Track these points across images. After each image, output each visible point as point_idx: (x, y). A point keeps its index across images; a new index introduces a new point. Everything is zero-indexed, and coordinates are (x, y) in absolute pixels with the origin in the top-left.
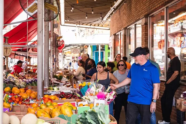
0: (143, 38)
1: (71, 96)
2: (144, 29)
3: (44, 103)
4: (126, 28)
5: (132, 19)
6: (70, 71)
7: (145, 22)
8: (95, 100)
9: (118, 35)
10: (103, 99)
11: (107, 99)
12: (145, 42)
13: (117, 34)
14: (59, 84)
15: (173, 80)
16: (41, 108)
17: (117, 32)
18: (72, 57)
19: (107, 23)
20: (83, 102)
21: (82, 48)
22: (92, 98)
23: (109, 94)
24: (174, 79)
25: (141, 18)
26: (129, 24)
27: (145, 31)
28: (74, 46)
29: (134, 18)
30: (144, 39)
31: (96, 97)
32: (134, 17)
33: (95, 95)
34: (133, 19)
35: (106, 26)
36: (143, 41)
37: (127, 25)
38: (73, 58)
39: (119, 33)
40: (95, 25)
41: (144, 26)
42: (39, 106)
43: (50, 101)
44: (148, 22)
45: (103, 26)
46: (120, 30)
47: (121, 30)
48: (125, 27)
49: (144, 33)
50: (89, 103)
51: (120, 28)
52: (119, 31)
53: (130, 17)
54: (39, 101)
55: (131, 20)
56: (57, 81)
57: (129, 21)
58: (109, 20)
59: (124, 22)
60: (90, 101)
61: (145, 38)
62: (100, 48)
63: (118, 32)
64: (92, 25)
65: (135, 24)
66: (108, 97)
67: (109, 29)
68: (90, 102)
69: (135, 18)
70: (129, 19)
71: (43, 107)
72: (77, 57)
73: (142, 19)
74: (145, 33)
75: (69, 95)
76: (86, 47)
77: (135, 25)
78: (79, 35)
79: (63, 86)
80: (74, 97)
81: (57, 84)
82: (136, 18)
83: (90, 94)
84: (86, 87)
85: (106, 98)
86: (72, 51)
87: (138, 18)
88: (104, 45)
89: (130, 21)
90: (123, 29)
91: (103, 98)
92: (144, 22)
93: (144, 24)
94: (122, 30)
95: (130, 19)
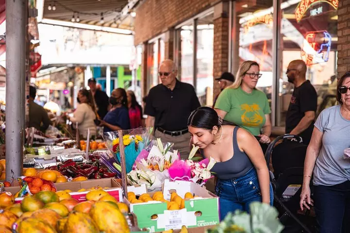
0: (218, 45)
1: (93, 170)
2: (219, 26)
3: (30, 194)
4: (173, 27)
5: (190, 8)
6: (54, 115)
7: (223, 11)
8: (167, 181)
9: (153, 44)
10: (186, 179)
11: (195, 179)
12: (223, 53)
13: (150, 42)
14: (42, 141)
15: (301, 131)
16: (24, 210)
17: (150, 37)
18: (50, 90)
19: (128, 21)
20: (133, 186)
21: (71, 73)
22: (156, 178)
23: (197, 165)
24: (303, 130)
25: (212, 4)
26: (181, 19)
27: (223, 31)
28: (58, 67)
29: (195, 4)
30: (220, 47)
31: (166, 173)
32: (193, 4)
33: (164, 169)
34: (192, 8)
35: (125, 27)
36: (218, 51)
37: (177, 21)
38: (52, 92)
39: (156, 40)
40: (103, 25)
41: (221, 20)
42: (16, 202)
43: (46, 188)
44: (228, 13)
45: (120, 26)
46: (158, 32)
47: (160, 33)
48: (171, 25)
49: (219, 34)
50: (149, 190)
51: (158, 29)
52: (157, 35)
53: (182, 5)
54: (10, 186)
55: (185, 11)
56: (39, 134)
57: (180, 14)
58: (134, 14)
59: (169, 16)
60: (151, 184)
61: (222, 44)
62: (109, 72)
63: (153, 37)
64: (97, 24)
65: (196, 17)
66: (196, 171)
67: (131, 34)
68: (152, 188)
69: (197, 5)
70: (182, 9)
71: (33, 205)
72: (59, 91)
73: (214, 5)
74: (222, 35)
75: (88, 167)
76: (78, 70)
77: (196, 20)
78: (65, 49)
79: (55, 145)
80: (101, 172)
81: (39, 140)
82: (199, 6)
83: (147, 165)
84: (132, 148)
85: (192, 176)
86: (53, 78)
87: (204, 6)
88: (116, 66)
89: (183, 12)
90: (166, 29)
91: (184, 177)
92: (221, 12)
93: (220, 16)
94: (165, 32)
95: (184, 8)
